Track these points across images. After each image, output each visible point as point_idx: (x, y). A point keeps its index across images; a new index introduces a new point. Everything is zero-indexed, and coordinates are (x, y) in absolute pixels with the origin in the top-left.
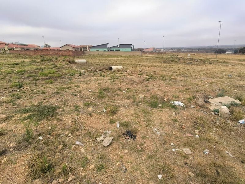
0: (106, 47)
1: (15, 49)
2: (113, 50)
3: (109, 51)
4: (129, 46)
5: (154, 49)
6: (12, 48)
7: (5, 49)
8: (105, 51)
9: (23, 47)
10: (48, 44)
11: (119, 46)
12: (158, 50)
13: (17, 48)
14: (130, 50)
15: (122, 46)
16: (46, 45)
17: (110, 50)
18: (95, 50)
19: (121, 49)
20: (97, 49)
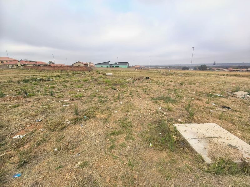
0: (109, 64)
1: (27, 65)
2: (114, 67)
3: (110, 67)
4: (126, 63)
5: (140, 66)
6: (24, 64)
7: (18, 65)
8: (107, 67)
9: (35, 63)
10: (52, 62)
11: (118, 64)
12: (143, 67)
13: (29, 64)
14: (127, 66)
15: (121, 63)
16: (51, 62)
17: (112, 66)
18: (100, 66)
19: (120, 66)
20: (102, 66)
